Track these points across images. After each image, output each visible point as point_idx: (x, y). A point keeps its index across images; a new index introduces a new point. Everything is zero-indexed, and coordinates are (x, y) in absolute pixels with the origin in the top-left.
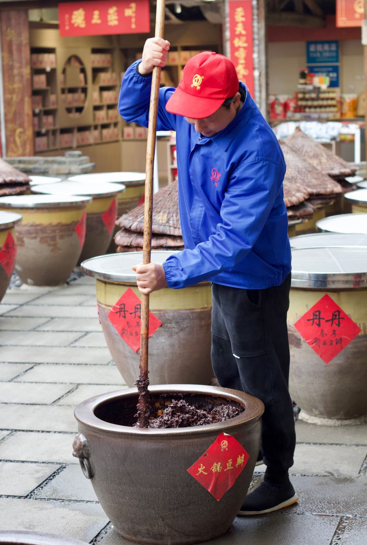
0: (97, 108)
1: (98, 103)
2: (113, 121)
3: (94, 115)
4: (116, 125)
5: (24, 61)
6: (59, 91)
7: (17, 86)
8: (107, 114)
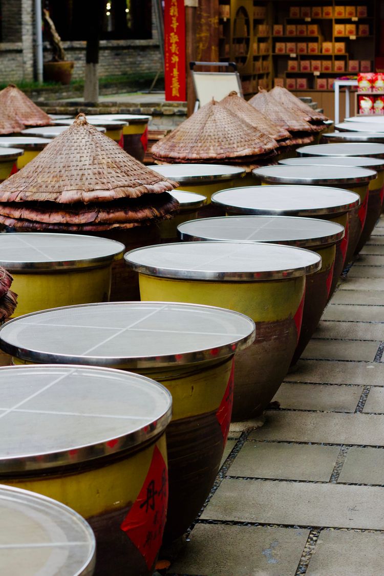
0: (256, 58)
1: (256, 54)
2: (266, 72)
3: (254, 65)
4: (268, 74)
5: (212, 11)
6: (231, 41)
7: (204, 35)
8: (262, 64)
